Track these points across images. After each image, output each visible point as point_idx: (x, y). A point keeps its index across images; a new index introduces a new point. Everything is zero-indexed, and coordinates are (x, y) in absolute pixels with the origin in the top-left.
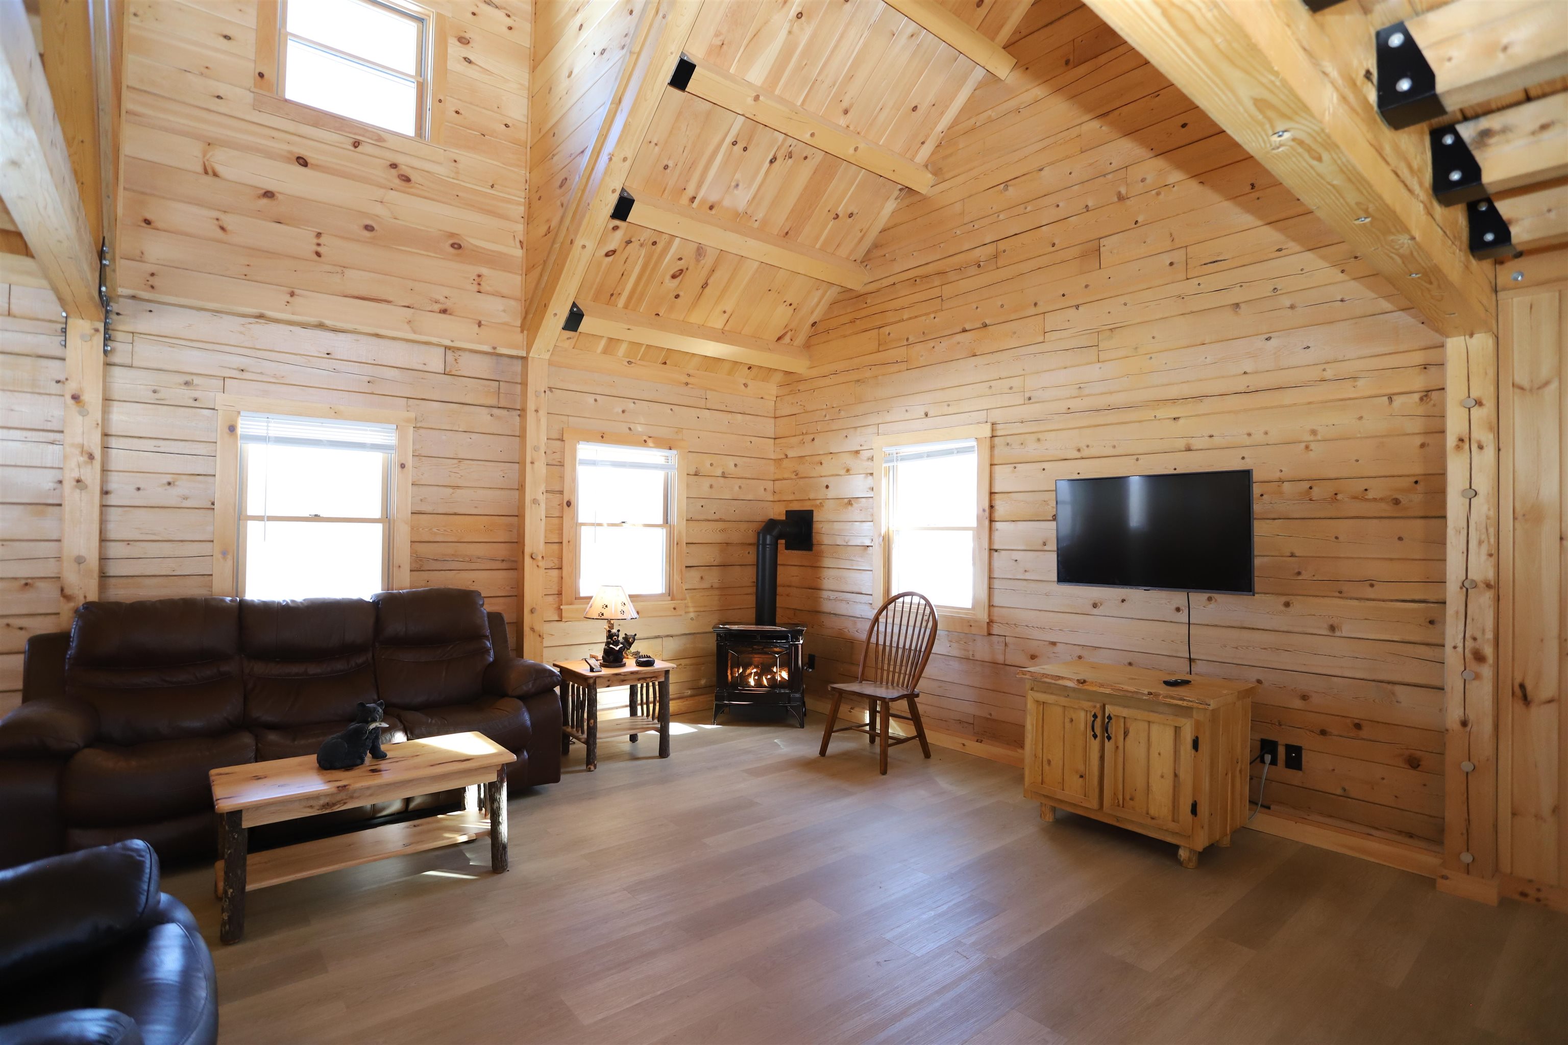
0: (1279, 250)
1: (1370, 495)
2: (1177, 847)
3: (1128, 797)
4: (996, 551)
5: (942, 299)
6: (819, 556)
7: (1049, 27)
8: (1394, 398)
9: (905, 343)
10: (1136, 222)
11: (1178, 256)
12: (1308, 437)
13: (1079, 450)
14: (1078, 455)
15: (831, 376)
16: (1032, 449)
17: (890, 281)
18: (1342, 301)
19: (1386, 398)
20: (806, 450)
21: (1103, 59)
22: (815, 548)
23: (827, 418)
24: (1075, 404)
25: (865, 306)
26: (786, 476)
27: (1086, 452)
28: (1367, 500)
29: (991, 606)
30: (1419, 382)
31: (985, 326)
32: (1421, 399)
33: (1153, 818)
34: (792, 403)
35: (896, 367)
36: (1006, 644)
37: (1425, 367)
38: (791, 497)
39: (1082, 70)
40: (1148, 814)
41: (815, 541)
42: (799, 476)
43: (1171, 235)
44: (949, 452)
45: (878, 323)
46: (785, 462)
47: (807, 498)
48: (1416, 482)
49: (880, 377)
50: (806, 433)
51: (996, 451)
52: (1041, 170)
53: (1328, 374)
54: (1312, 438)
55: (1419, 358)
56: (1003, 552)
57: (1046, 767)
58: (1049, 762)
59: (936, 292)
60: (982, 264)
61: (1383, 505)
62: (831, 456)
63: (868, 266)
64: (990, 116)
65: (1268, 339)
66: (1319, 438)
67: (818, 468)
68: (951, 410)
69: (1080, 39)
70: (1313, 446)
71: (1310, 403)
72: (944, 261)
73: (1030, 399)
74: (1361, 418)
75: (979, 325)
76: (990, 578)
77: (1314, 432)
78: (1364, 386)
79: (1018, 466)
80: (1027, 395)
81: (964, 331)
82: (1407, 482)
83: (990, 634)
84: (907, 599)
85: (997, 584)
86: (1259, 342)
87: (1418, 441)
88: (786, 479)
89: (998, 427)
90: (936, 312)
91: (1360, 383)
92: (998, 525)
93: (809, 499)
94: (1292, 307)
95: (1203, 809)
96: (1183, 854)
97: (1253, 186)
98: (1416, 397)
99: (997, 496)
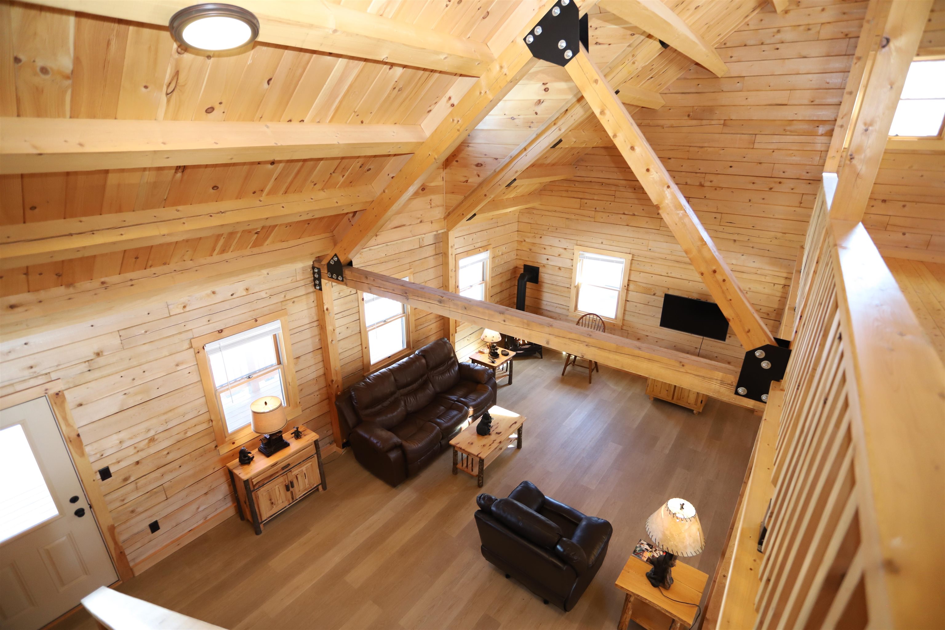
0: (753, 227)
1: (761, 311)
2: (693, 410)
3: (682, 397)
4: (628, 301)
5: (615, 197)
6: (541, 286)
7: (683, 95)
8: (776, 285)
9: (594, 210)
10: (705, 197)
11: (718, 216)
12: (747, 289)
13: (667, 273)
14: (667, 275)
15: (553, 212)
16: (648, 268)
17: (589, 179)
18: (768, 250)
19: (773, 284)
20: (537, 241)
21: (704, 122)
22: (539, 283)
23: (549, 230)
24: (669, 257)
25: (574, 186)
26: (524, 249)
27: (669, 275)
28: (760, 312)
29: (624, 320)
30: (783, 282)
31: (634, 215)
32: (783, 287)
33: (689, 404)
34: (529, 218)
35: (589, 219)
36: (628, 333)
37: (786, 278)
38: (527, 259)
39: (694, 122)
40: (687, 402)
41: (539, 280)
42: (532, 251)
43: (717, 207)
44: (612, 261)
45: (581, 196)
46: (524, 243)
47: (536, 261)
48: (775, 310)
49: (579, 221)
50: (537, 234)
51: (633, 265)
52: (670, 159)
53: (759, 272)
54: (749, 290)
55: (785, 275)
56: (631, 302)
57: (655, 387)
58: (656, 386)
59: (613, 193)
60: (636, 189)
61: (764, 315)
62: (551, 247)
63: (577, 168)
64: (649, 123)
65: (743, 255)
66: (751, 290)
67: (543, 250)
68: (614, 244)
69: (696, 108)
70: (748, 292)
71: (750, 279)
72: (617, 180)
73: (650, 250)
74: (764, 288)
75: (631, 214)
76: (625, 310)
77: (750, 289)
78: (768, 279)
79: (641, 273)
80: (649, 248)
81: (624, 214)
82: (772, 310)
83: (622, 329)
84: (591, 316)
85: (627, 313)
86: (740, 255)
87: (779, 299)
88: (524, 251)
89: (635, 256)
90: (611, 201)
91: (767, 277)
92: (630, 292)
93: (537, 262)
94: (753, 247)
95: (703, 402)
96: (695, 412)
97: (750, 201)
98: (782, 286)
99: (631, 282)
